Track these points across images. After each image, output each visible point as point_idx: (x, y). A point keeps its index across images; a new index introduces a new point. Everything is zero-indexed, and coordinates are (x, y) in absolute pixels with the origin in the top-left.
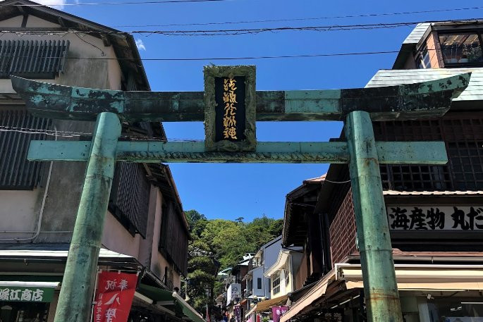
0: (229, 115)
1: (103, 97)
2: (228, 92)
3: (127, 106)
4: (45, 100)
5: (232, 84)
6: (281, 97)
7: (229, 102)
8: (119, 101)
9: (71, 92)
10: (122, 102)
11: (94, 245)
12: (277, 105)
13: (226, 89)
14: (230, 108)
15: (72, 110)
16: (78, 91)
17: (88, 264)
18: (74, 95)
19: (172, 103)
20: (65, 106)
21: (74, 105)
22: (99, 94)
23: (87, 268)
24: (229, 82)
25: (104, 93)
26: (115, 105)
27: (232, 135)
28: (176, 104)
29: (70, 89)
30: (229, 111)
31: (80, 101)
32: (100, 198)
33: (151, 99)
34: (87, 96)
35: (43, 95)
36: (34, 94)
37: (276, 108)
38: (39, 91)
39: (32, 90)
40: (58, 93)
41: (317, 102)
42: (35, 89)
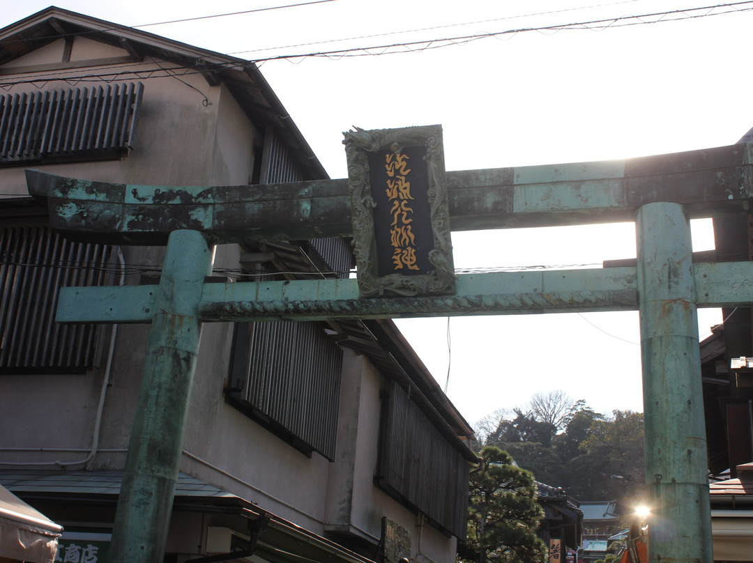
0: (400, 224)
1: (177, 201)
2: (394, 179)
3: (218, 216)
4: (81, 214)
5: (401, 163)
6: (505, 181)
7: (398, 198)
8: (206, 206)
9: (124, 195)
10: (210, 208)
11: (161, 474)
12: (498, 199)
13: (391, 174)
14: (400, 210)
15: (125, 229)
16: (135, 193)
17: (151, 508)
18: (130, 199)
19: (299, 206)
20: (113, 221)
21: (129, 218)
22: (172, 195)
23: (150, 514)
24: (394, 159)
25: (178, 193)
26: (198, 214)
27: (409, 263)
28: (306, 206)
29: (122, 189)
30: (400, 216)
31: (139, 210)
32: (170, 390)
33: (259, 201)
34: (150, 201)
35: (78, 202)
36: (63, 202)
37: (496, 204)
38: (71, 195)
39: (60, 195)
40: (102, 197)
41: (578, 188)
42: (64, 192)
